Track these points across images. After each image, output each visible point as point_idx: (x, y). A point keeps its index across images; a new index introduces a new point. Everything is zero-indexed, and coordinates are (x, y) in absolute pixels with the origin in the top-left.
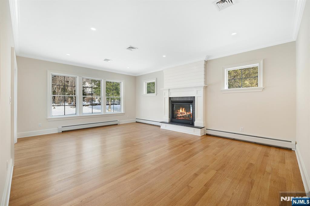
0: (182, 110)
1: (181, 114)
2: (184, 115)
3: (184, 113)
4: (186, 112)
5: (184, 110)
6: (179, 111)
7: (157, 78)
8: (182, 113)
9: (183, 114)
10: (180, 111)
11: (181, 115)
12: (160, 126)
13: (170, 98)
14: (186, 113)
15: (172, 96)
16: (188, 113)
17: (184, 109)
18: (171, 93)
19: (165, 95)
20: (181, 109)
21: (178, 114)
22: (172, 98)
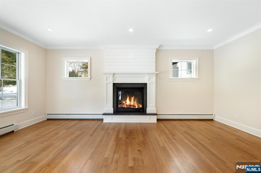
7: (91, 58)
12: (102, 120)
13: (114, 83)
17: (133, 99)
18: (115, 77)
19: (107, 80)
20: (128, 98)
22: (117, 84)
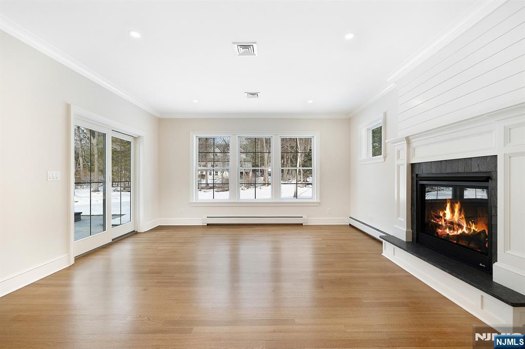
0: (453, 211)
1: (450, 229)
2: (460, 232)
3: (460, 226)
4: (467, 223)
5: (460, 210)
6: (441, 215)
7: (385, 114)
8: (451, 226)
9: (456, 227)
10: (445, 214)
11: (447, 231)
13: (413, 165)
14: (465, 226)
15: (420, 157)
16: (473, 228)
21: (440, 226)
22: (417, 166)
